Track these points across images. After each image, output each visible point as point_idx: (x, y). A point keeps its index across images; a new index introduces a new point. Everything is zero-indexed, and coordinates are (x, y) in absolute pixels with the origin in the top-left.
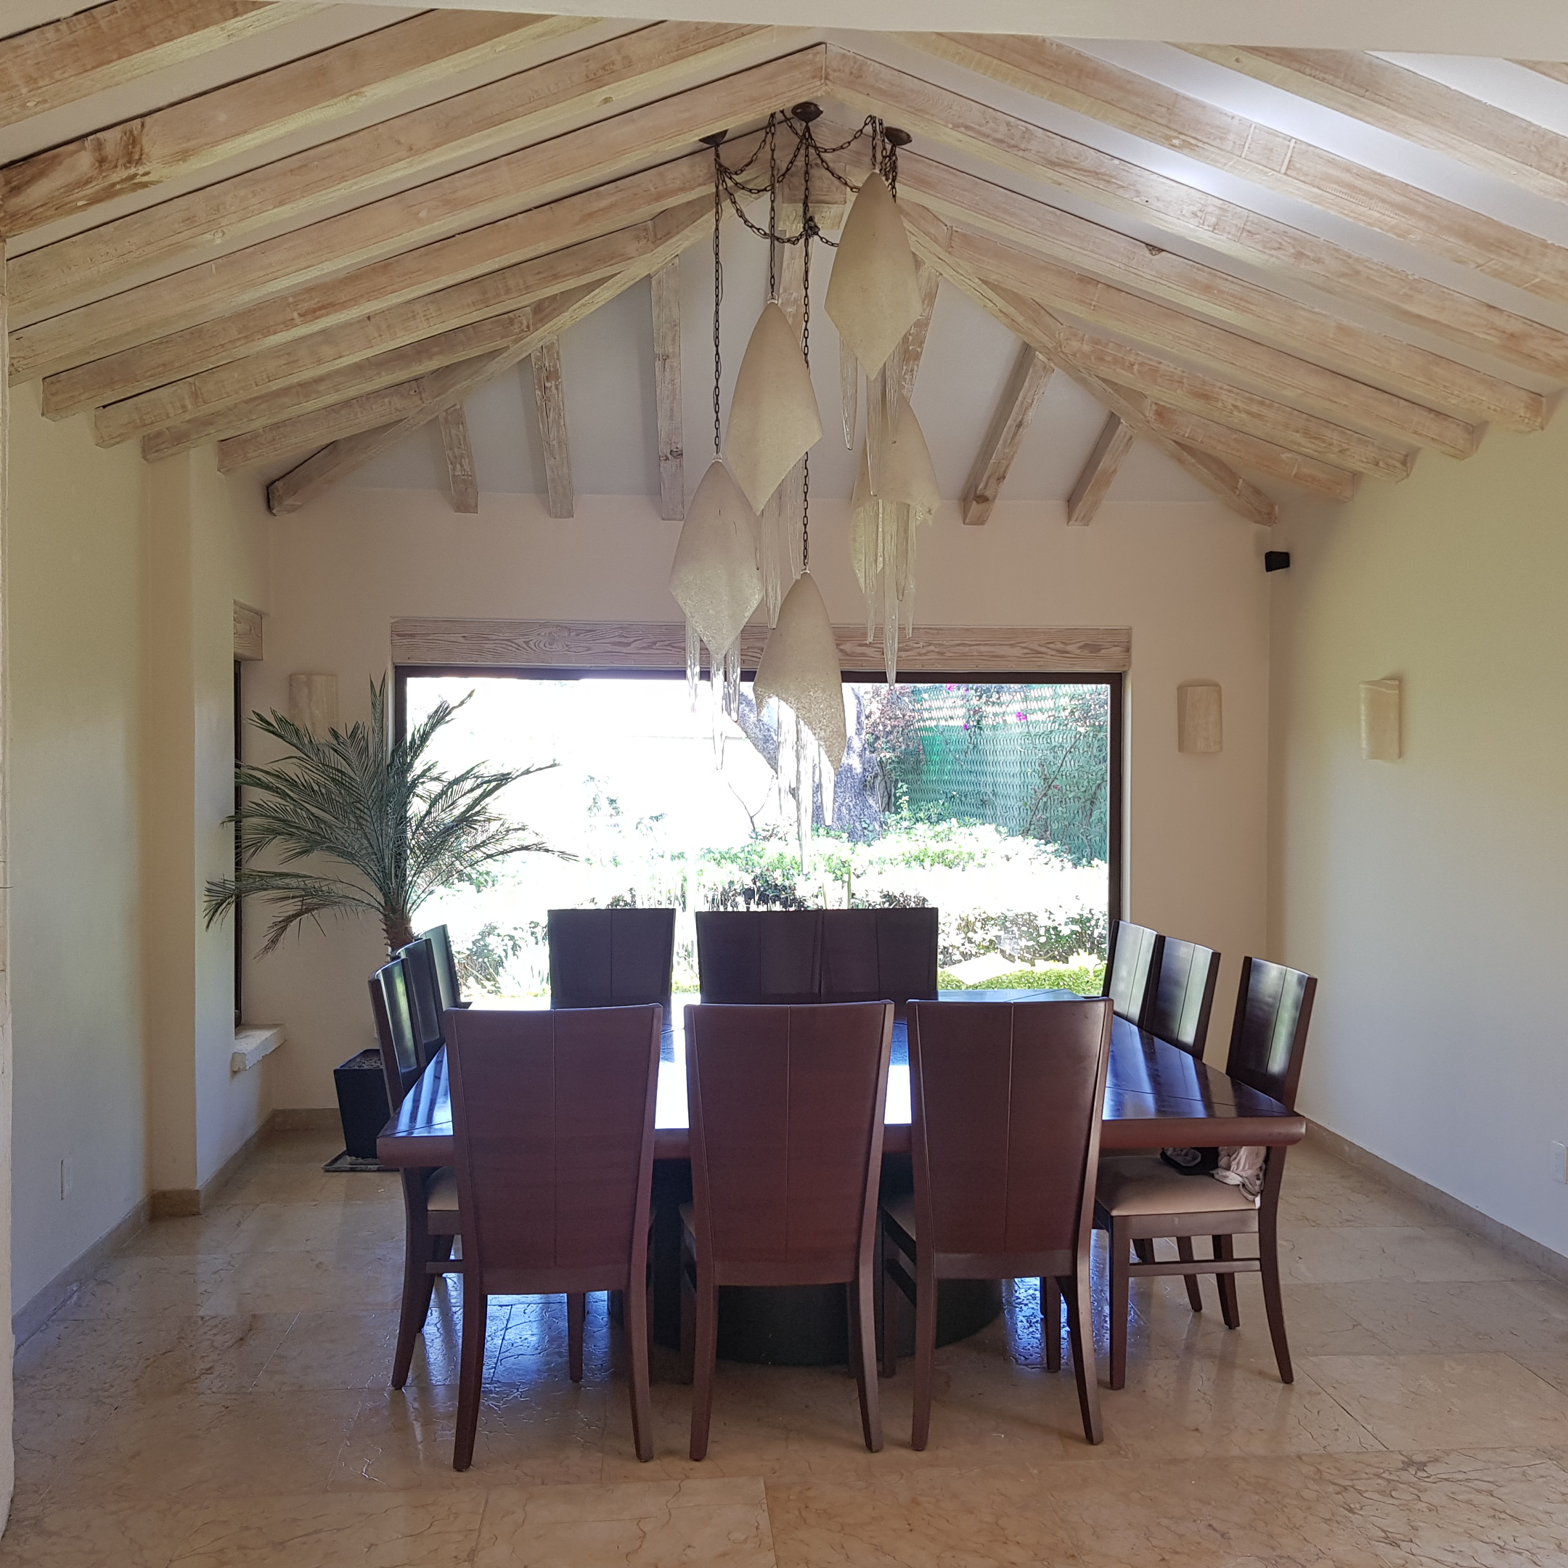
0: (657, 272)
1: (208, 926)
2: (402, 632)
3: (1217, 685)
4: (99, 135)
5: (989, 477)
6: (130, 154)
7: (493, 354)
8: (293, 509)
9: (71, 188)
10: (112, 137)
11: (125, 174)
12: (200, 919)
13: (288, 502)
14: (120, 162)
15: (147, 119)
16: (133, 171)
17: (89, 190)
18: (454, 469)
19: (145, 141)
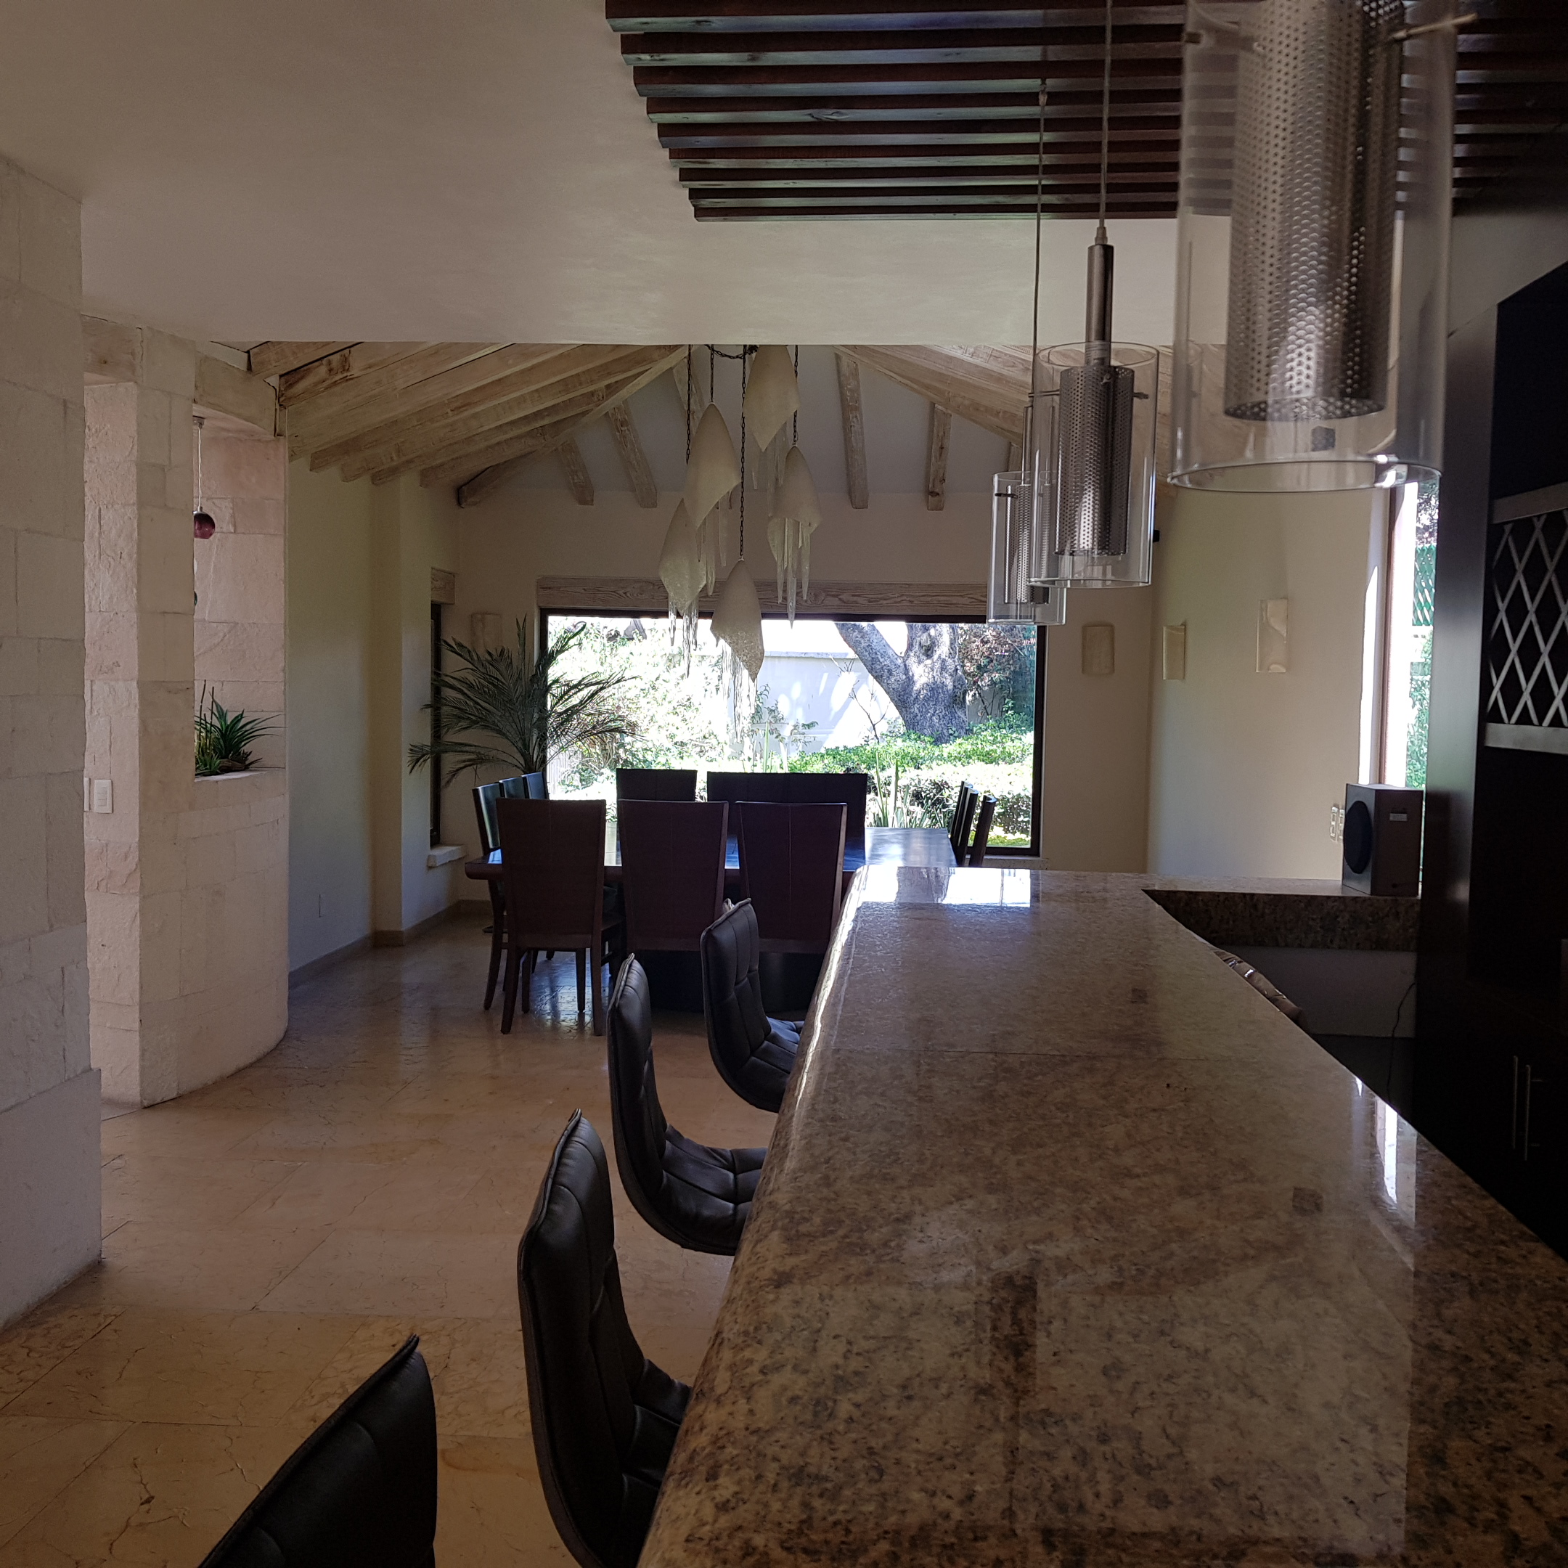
0: (676, 366)
1: (411, 772)
2: (545, 585)
3: (1112, 626)
4: (330, 357)
5: (934, 480)
6: (344, 367)
7: (584, 414)
8: (475, 504)
9: (316, 384)
10: (336, 358)
11: (341, 376)
12: (405, 768)
13: (470, 500)
14: (340, 371)
15: (352, 349)
16: (345, 375)
17: (325, 384)
18: (574, 479)
19: (350, 359)
